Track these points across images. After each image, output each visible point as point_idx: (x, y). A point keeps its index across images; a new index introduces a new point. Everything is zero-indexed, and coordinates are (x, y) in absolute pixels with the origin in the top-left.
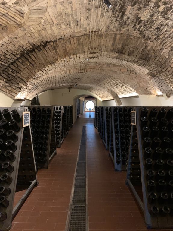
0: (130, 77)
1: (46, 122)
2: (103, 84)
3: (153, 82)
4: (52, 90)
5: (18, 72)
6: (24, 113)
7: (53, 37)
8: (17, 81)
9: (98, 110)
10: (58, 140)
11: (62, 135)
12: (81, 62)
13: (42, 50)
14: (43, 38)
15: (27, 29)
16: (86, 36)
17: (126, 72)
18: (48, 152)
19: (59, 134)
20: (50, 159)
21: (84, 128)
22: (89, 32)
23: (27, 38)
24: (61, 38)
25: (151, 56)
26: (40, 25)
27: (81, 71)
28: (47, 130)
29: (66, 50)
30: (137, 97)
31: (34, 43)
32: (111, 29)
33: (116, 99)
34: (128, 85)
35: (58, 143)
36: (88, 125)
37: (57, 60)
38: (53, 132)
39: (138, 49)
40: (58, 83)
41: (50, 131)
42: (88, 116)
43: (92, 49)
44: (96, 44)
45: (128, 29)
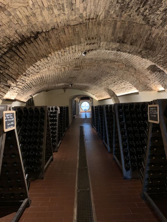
0: (128, 73)
1: (39, 124)
2: (100, 82)
3: (154, 77)
4: (47, 91)
5: (6, 69)
6: (5, 112)
7: (45, 26)
8: (5, 78)
9: (95, 110)
10: (54, 143)
11: (59, 138)
12: (77, 58)
13: (33, 43)
14: (32, 26)
15: (13, 14)
16: (82, 25)
17: (125, 68)
18: (43, 159)
19: (55, 137)
20: (45, 167)
21: (82, 128)
22: (86, 19)
23: (13, 26)
24: (54, 27)
25: (157, 44)
26: (28, 8)
27: (77, 69)
28: (41, 134)
29: (60, 41)
30: (137, 93)
31: (23, 34)
32: (111, 15)
33: (113, 98)
34: (126, 81)
35: (54, 146)
36: (85, 125)
37: (50, 53)
38: (48, 135)
39: (141, 38)
40: (52, 83)
41: (45, 134)
42: (83, 117)
43: (89, 39)
44: (94, 34)
45: (130, 13)
